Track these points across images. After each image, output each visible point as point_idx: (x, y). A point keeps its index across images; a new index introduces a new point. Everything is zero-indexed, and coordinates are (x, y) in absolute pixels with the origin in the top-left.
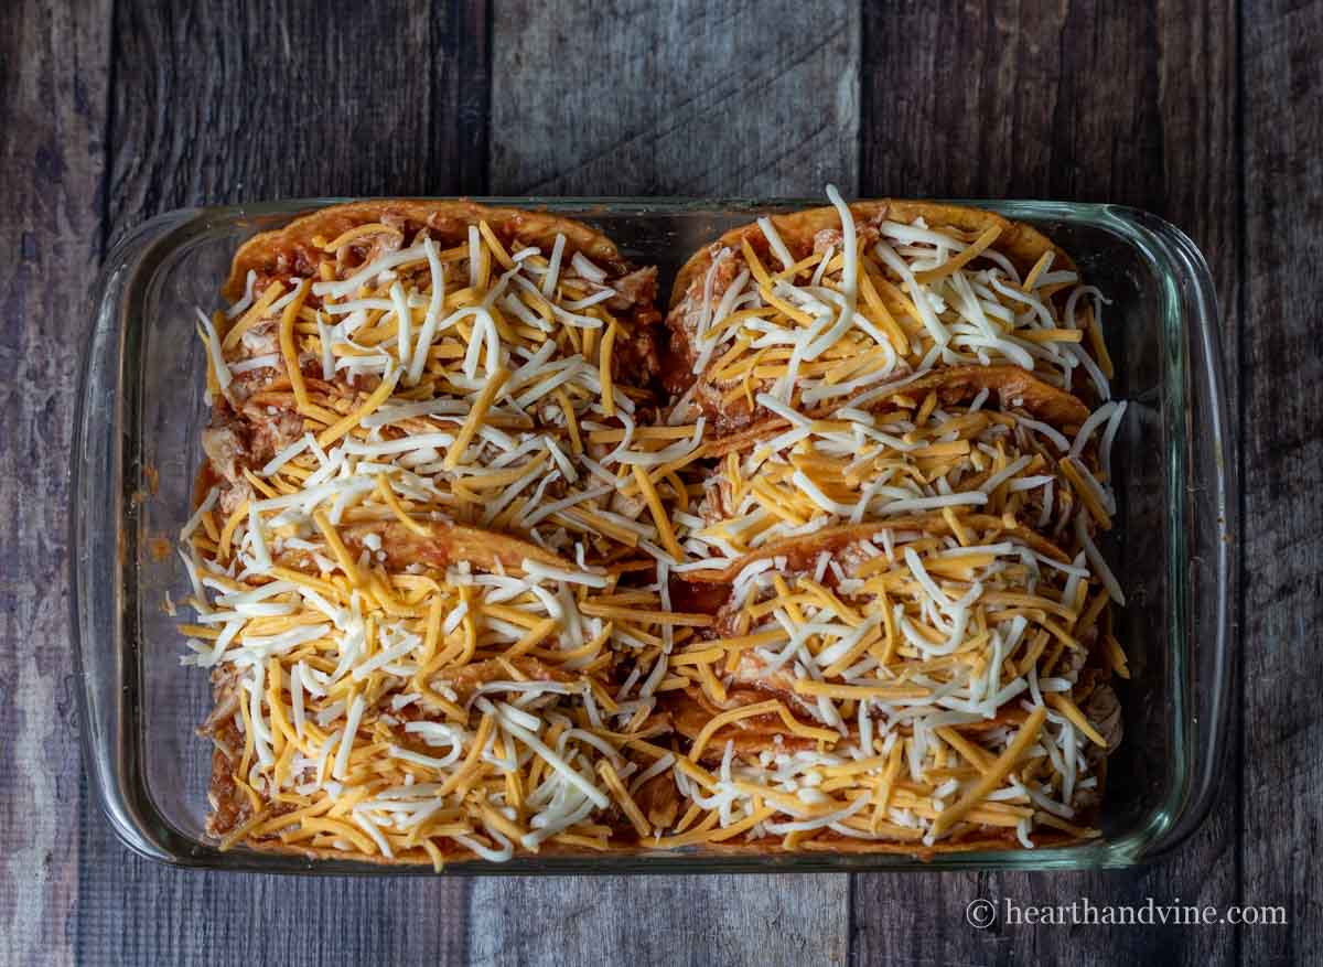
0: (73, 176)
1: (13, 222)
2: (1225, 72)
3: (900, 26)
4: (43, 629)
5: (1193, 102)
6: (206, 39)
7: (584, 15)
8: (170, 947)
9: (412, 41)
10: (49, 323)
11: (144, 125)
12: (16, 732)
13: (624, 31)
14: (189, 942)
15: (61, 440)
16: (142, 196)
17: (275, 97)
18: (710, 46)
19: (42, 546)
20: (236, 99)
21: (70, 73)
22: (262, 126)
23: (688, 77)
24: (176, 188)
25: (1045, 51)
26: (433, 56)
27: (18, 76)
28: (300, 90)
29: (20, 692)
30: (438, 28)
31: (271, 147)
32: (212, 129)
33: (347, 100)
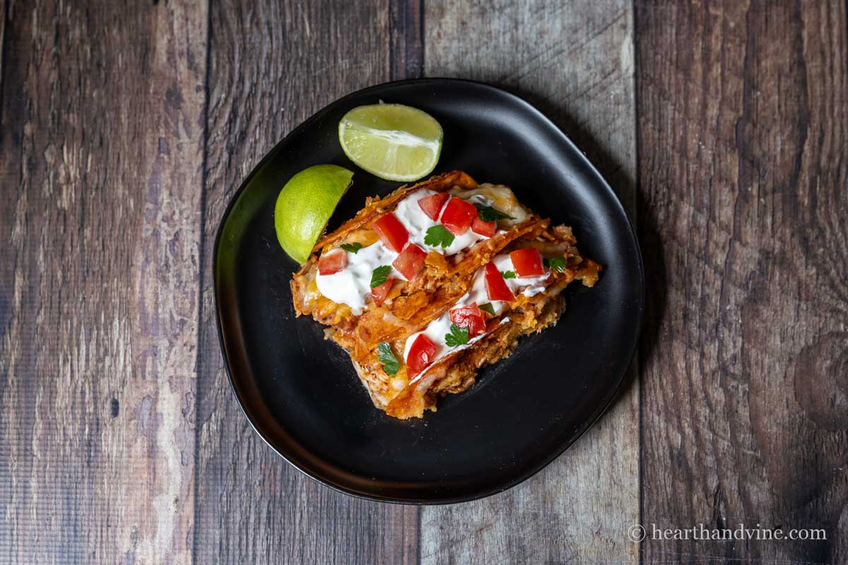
0: (187, 105)
1: (153, 131)
3: (655, 13)
4: (172, 366)
5: (823, 53)
6: (262, 26)
7: (476, 9)
8: (247, 550)
9: (379, 25)
10: (175, 190)
11: (227, 76)
12: (157, 426)
13: (499, 18)
14: (259, 547)
15: (182, 256)
16: (227, 116)
17: (302, 58)
18: (548, 26)
19: (172, 317)
20: (279, 60)
21: (185, 46)
22: (294, 75)
23: (536, 43)
24: (246, 111)
25: (738, 26)
26: (391, 34)
27: (155, 48)
28: (316, 56)
29: (160, 402)
30: (393, 18)
31: (300, 87)
32: (266, 77)
33: (342, 59)
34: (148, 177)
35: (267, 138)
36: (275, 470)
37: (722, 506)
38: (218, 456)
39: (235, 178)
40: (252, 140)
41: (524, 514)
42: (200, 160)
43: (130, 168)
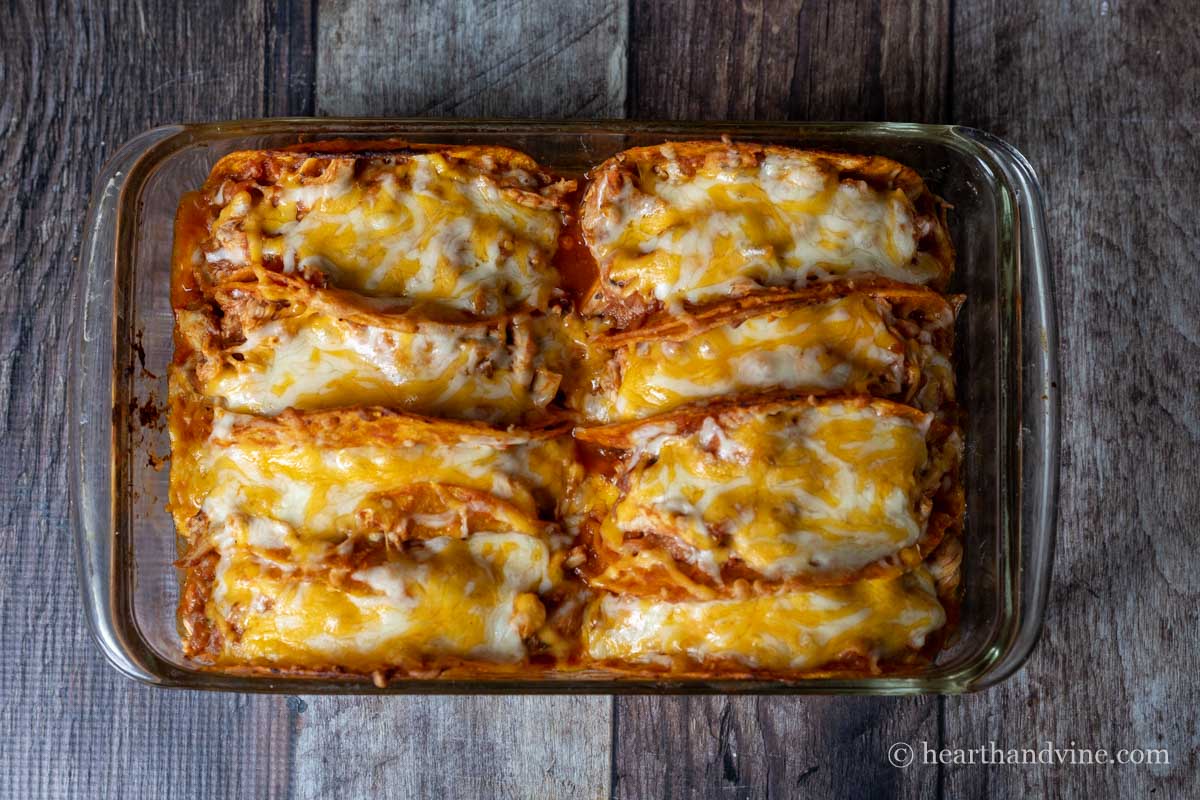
2: (939, 47)
3: (661, 10)
5: (910, 73)
6: (74, 15)
9: (249, 20)
11: (20, 90)
13: (429, 14)
14: (56, 787)
16: (19, 150)
17: (133, 67)
18: (500, 27)
20: (100, 69)
22: (122, 91)
23: (482, 53)
24: (48, 144)
25: (784, 30)
26: (267, 33)
28: (154, 64)
30: (272, 10)
31: (129, 111)
32: (79, 94)
33: (194, 70)
35: (78, 186)
36: (83, 674)
37: (732, 737)
39: (30, 246)
40: (56, 188)
41: (444, 742)
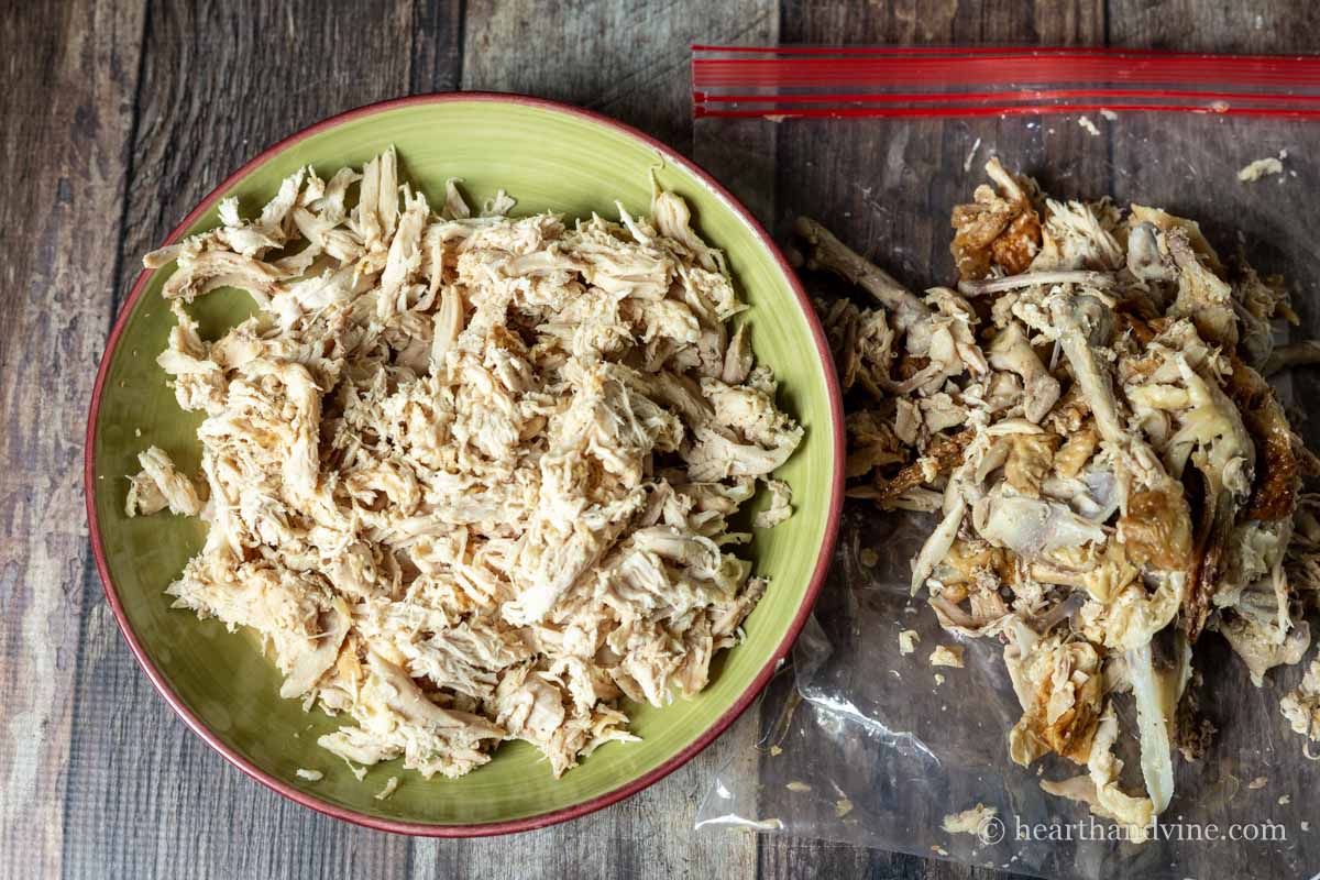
0: (105, 132)
1: (52, 169)
3: (813, 17)
4: (53, 517)
6: (225, 21)
7: (544, 4)
8: (148, 803)
9: (397, 24)
10: (77, 255)
11: (167, 91)
12: (24, 607)
13: (577, 18)
14: (165, 800)
15: (80, 353)
16: (162, 149)
17: (279, 69)
18: (649, 31)
19: (58, 445)
20: (246, 70)
21: (109, 47)
22: (267, 91)
23: (630, 55)
24: (191, 143)
25: (938, 37)
27: (65, 49)
28: (301, 64)
29: (30, 572)
30: (419, 13)
31: (273, 110)
32: (225, 95)
33: (340, 72)
34: (38, 235)
38: (113, 657)
40: (196, 185)
42: (117, 211)
43: (14, 221)
